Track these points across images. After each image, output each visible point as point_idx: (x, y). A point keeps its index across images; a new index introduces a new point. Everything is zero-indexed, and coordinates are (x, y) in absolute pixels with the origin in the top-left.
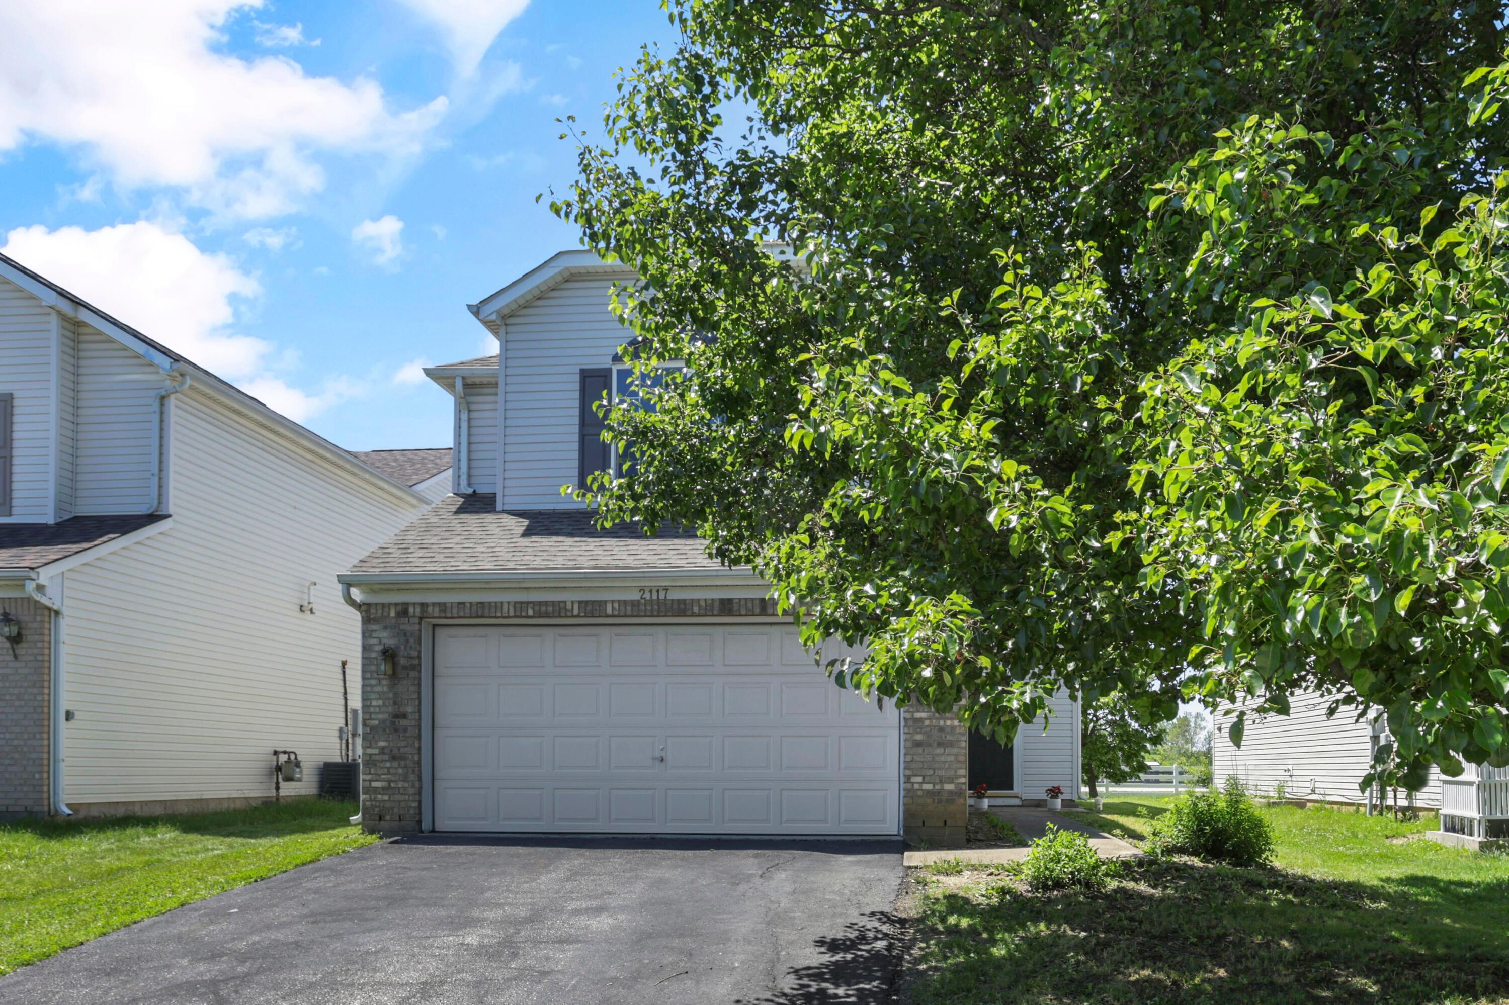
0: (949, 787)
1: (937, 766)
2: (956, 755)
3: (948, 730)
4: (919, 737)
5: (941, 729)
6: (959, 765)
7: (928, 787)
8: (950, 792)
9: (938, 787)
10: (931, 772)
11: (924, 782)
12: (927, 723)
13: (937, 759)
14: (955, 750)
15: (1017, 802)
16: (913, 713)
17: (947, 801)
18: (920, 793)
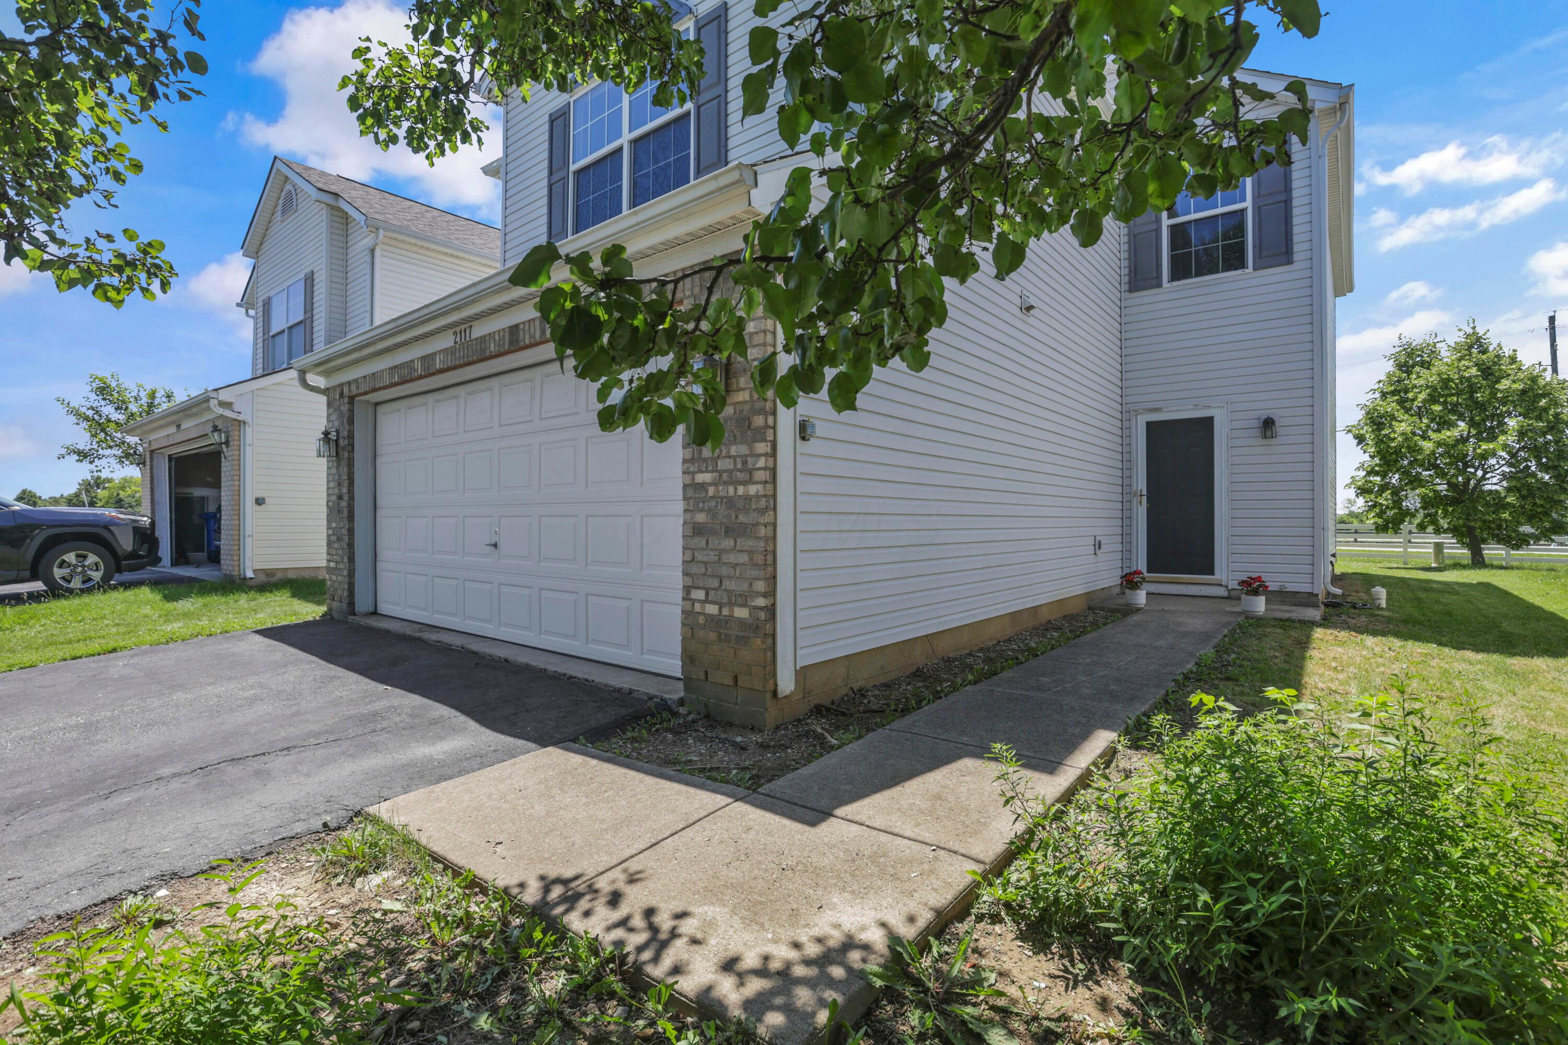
0: (741, 613)
1: (724, 571)
2: (751, 553)
3: (740, 504)
4: (701, 518)
5: (730, 502)
6: (754, 573)
7: (712, 609)
8: (741, 622)
9: (725, 611)
10: (715, 583)
11: (706, 601)
12: (711, 491)
13: (726, 558)
14: (749, 543)
15: (1222, 592)
16: (693, 473)
17: (739, 639)
18: (701, 620)
